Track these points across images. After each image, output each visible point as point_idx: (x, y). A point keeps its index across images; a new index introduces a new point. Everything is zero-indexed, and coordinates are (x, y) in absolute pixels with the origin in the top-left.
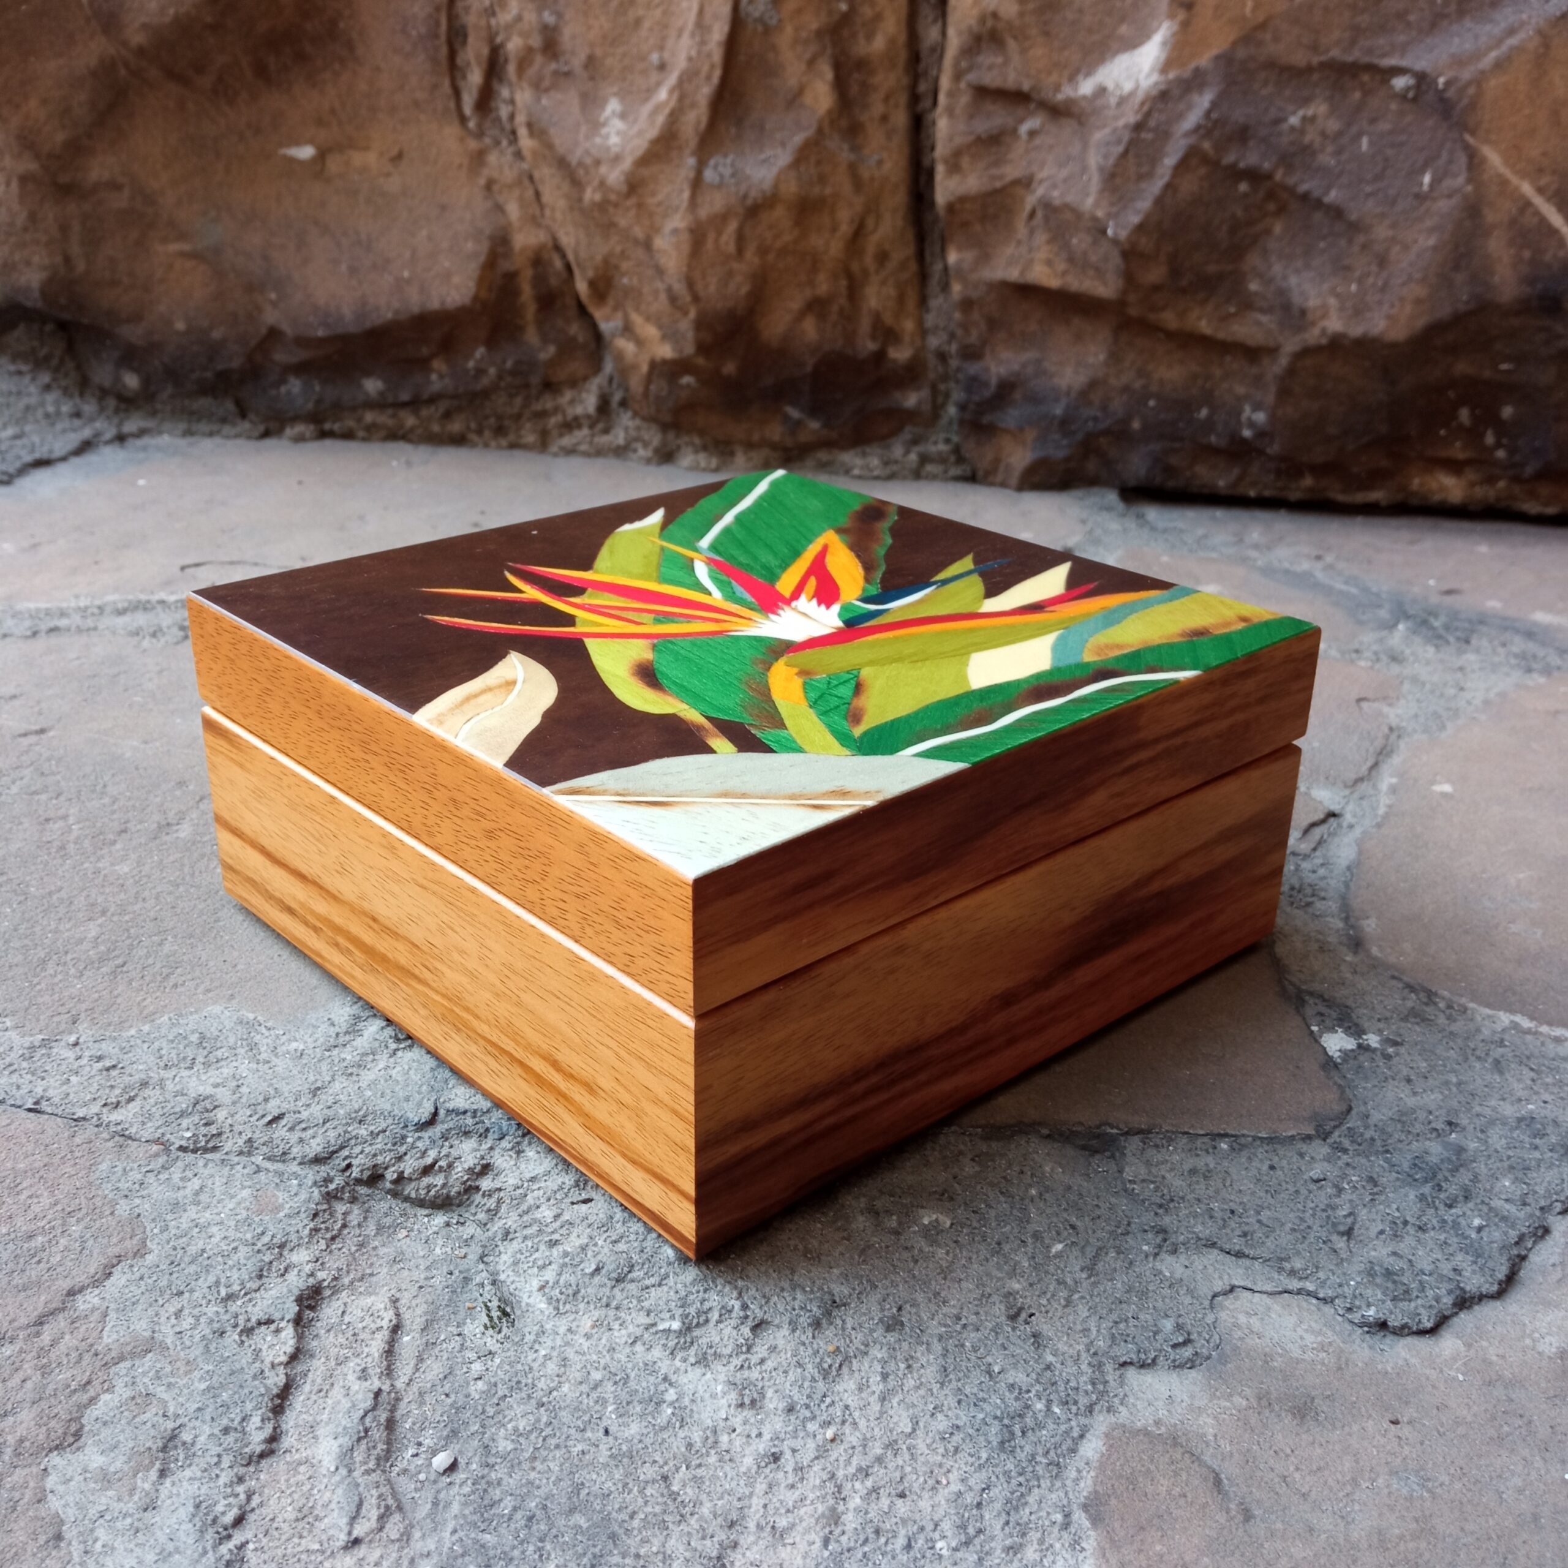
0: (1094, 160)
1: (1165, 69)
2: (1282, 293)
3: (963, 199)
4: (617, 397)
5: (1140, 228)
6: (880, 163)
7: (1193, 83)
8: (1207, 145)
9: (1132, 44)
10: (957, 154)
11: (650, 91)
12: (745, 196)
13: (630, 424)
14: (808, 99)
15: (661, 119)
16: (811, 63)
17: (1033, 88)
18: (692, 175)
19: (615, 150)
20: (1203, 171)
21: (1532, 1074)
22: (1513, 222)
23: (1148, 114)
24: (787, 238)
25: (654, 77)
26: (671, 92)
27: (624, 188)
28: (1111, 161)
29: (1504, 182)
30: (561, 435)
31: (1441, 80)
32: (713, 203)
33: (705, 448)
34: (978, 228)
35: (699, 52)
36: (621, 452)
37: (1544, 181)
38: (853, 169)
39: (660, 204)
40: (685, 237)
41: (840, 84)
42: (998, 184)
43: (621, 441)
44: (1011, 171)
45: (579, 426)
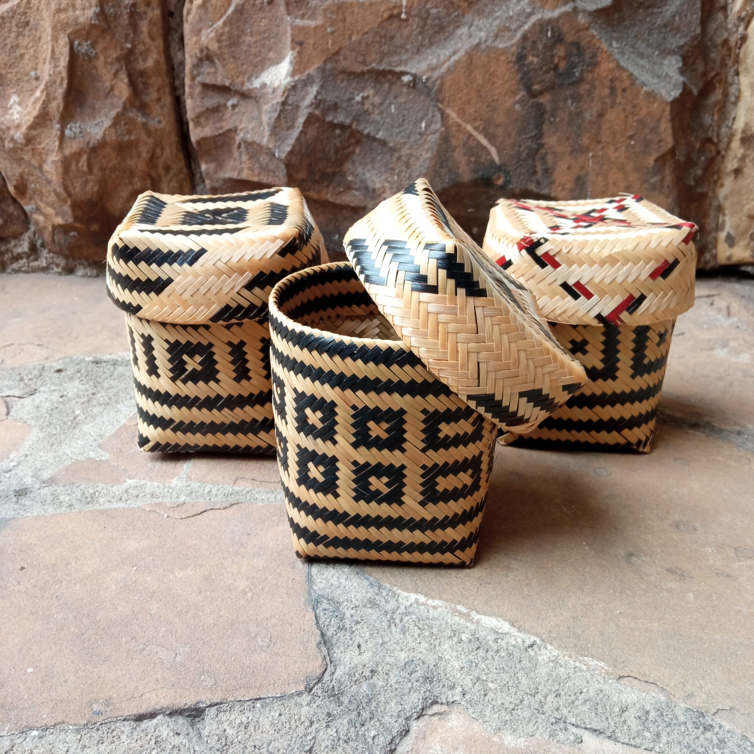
0: (265, 119)
1: (293, 74)
2: (363, 181)
3: (204, 139)
4: (39, 243)
5: (291, 153)
6: (159, 122)
7: (308, 82)
8: (317, 112)
9: (277, 62)
10: (199, 116)
11: (33, 91)
12: (88, 143)
13: (48, 256)
14: (116, 92)
15: (38, 106)
16: (116, 74)
17: (231, 84)
18: (59, 133)
19: (17, 122)
20: (317, 125)
21: (419, 631)
22: (465, 144)
23: (287, 98)
24: (114, 162)
25: (34, 83)
26: (42, 92)
27: (24, 142)
28: (273, 120)
29: (459, 125)
30: (12, 263)
31: (424, 78)
32: (72, 147)
33: (90, 265)
34: (214, 152)
35: (54, 72)
36: (45, 270)
37: (477, 124)
38: (145, 125)
39: (44, 148)
40: (60, 164)
41: (132, 83)
42: (221, 131)
43: (44, 264)
44: (227, 125)
45: (21, 258)
